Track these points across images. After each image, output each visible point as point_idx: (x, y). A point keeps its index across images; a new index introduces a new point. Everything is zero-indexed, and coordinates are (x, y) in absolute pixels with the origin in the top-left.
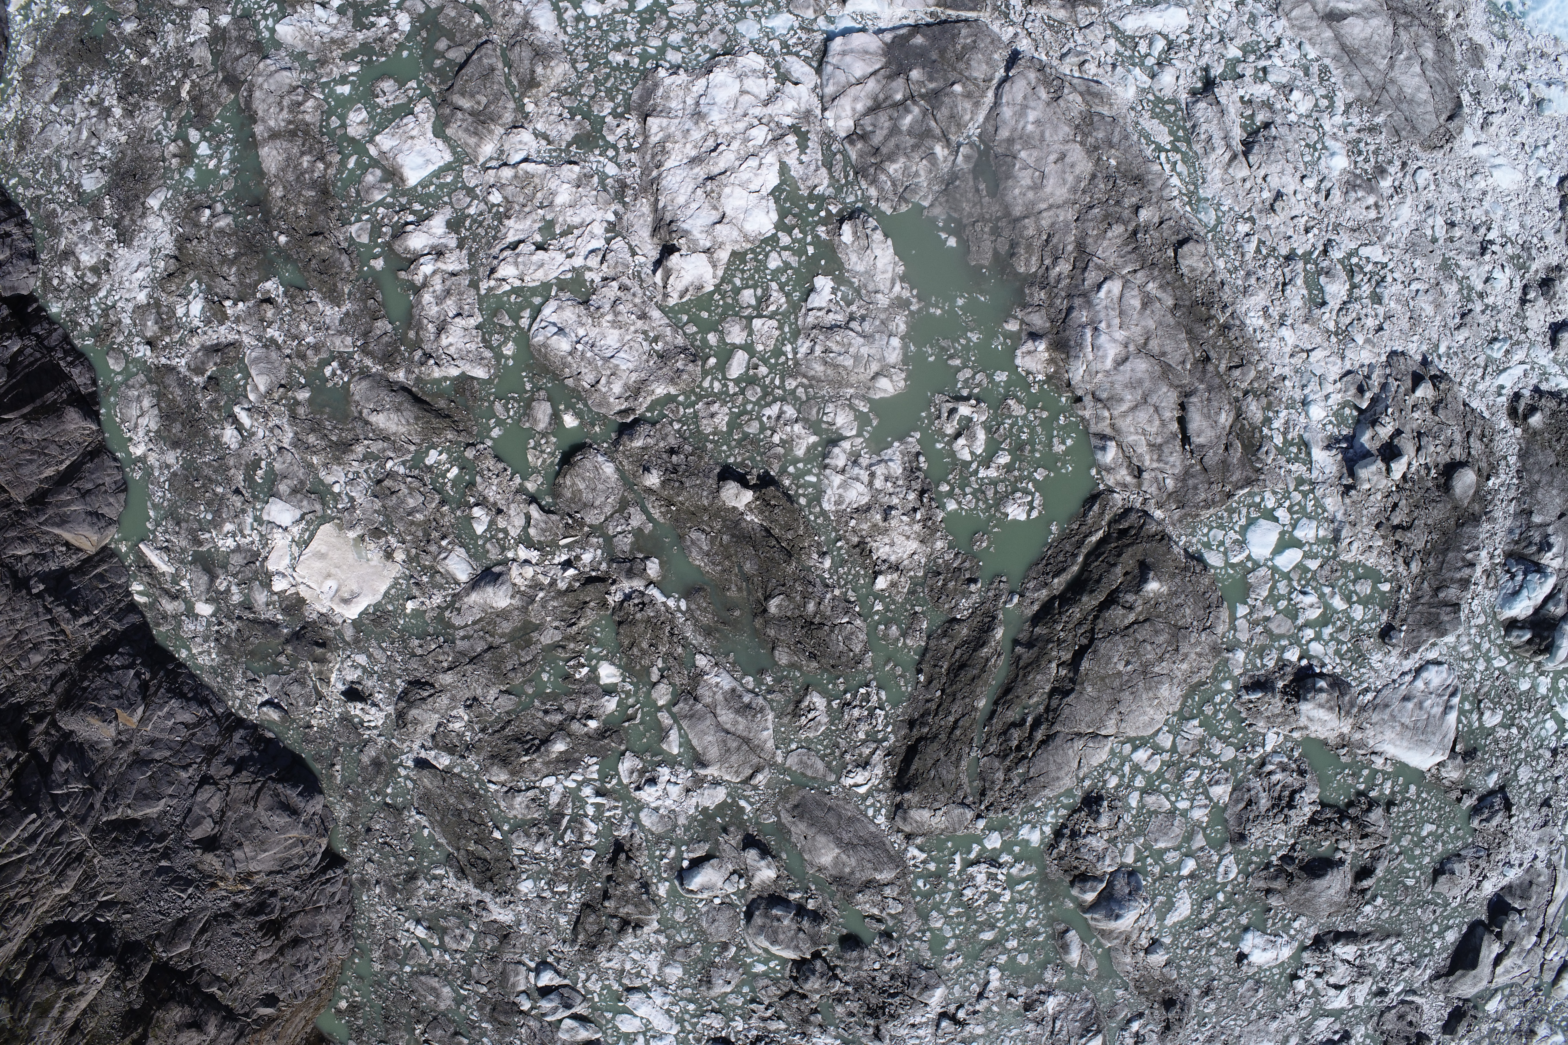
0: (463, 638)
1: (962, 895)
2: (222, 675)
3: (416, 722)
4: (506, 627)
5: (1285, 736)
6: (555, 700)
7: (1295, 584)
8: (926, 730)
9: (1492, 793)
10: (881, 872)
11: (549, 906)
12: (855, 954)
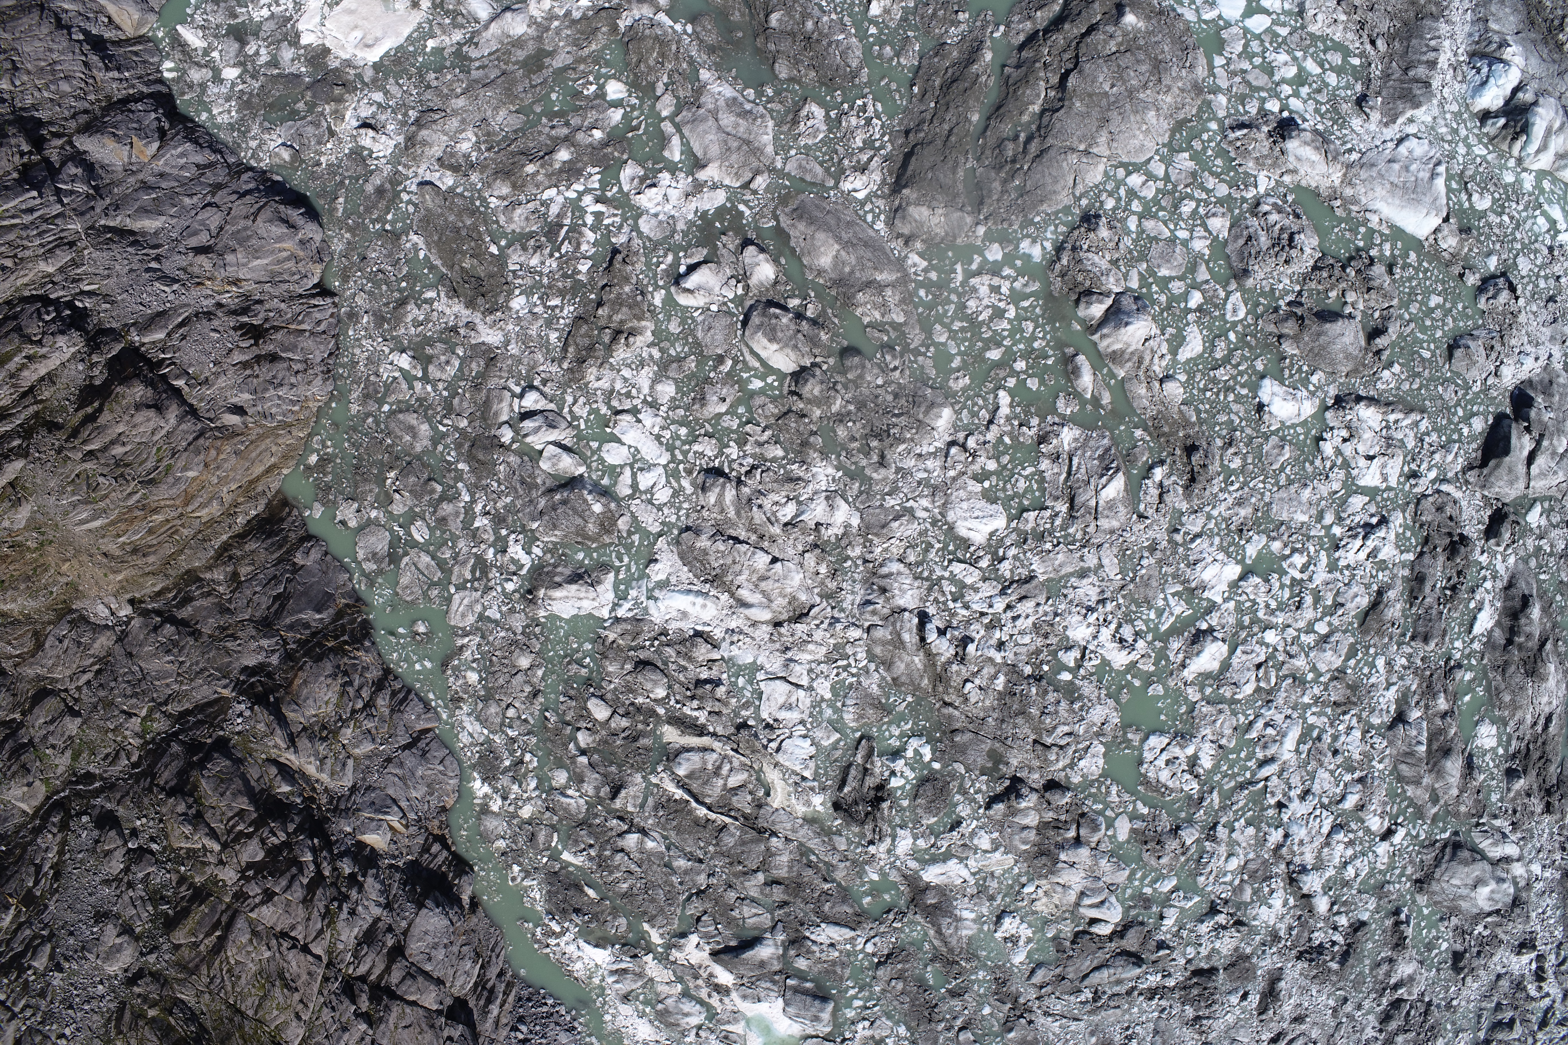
0: (478, 68)
1: (966, 307)
2: (239, 130)
3: (425, 143)
4: (520, 54)
5: (1277, 181)
6: (562, 116)
7: (1267, 45)
8: (922, 135)
9: (1493, 277)
10: (882, 272)
11: (541, 322)
12: (856, 360)
